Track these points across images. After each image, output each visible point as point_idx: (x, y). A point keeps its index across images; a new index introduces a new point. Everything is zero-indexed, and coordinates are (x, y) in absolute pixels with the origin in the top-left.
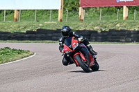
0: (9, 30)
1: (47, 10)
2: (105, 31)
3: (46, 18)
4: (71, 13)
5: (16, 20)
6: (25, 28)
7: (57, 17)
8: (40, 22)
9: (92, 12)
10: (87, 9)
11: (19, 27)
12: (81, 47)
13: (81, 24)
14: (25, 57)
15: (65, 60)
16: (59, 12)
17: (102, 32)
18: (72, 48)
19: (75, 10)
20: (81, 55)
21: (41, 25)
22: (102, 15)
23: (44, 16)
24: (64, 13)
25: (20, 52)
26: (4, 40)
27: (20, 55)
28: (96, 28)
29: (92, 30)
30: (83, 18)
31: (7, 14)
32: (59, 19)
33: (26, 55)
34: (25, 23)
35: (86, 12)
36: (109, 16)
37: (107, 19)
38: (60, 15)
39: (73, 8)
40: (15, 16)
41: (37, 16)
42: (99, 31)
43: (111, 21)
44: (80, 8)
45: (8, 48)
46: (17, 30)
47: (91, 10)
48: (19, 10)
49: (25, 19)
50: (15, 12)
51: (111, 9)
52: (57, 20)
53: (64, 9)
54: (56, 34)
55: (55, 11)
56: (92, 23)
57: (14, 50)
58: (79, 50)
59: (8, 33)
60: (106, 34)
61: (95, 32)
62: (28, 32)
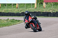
0: (14, 12)
1: (30, 4)
2: (54, 12)
3: (30, 7)
4: (40, 5)
5: (17, 8)
6: (21, 11)
7: (34, 7)
8: (27, 8)
9: (49, 4)
10: (47, 3)
11: (18, 11)
12: (33, 21)
13: (44, 9)
14: (21, 23)
15: (26, 26)
16: (35, 4)
17: (53, 13)
18: (29, 21)
19: (42, 3)
20: (33, 24)
21: (27, 10)
22: (53, 6)
23: (29, 6)
24: (37, 5)
25: (19, 21)
26: (12, 16)
27: (19, 22)
28: (50, 11)
29: (49, 12)
30: (45, 7)
31: (13, 5)
32: (35, 7)
33: (21, 22)
34: (21, 9)
35: (46, 4)
36: (56, 6)
37: (55, 7)
38: (35, 6)
39: (41, 3)
40: (17, 6)
41: (26, 6)
42: (52, 12)
43: (57, 8)
44: (44, 3)
45: (14, 19)
46: (18, 12)
47: (48, 3)
48: (18, 4)
49: (21, 7)
50: (17, 4)
51: (57, 3)
52: (34, 8)
53: (37, 3)
54: (34, 14)
55: (34, 4)
56: (49, 9)
57: (16, 20)
58: (32, 22)
59: (14, 13)
60: (54, 13)
61: (50, 13)
62: (22, 13)
